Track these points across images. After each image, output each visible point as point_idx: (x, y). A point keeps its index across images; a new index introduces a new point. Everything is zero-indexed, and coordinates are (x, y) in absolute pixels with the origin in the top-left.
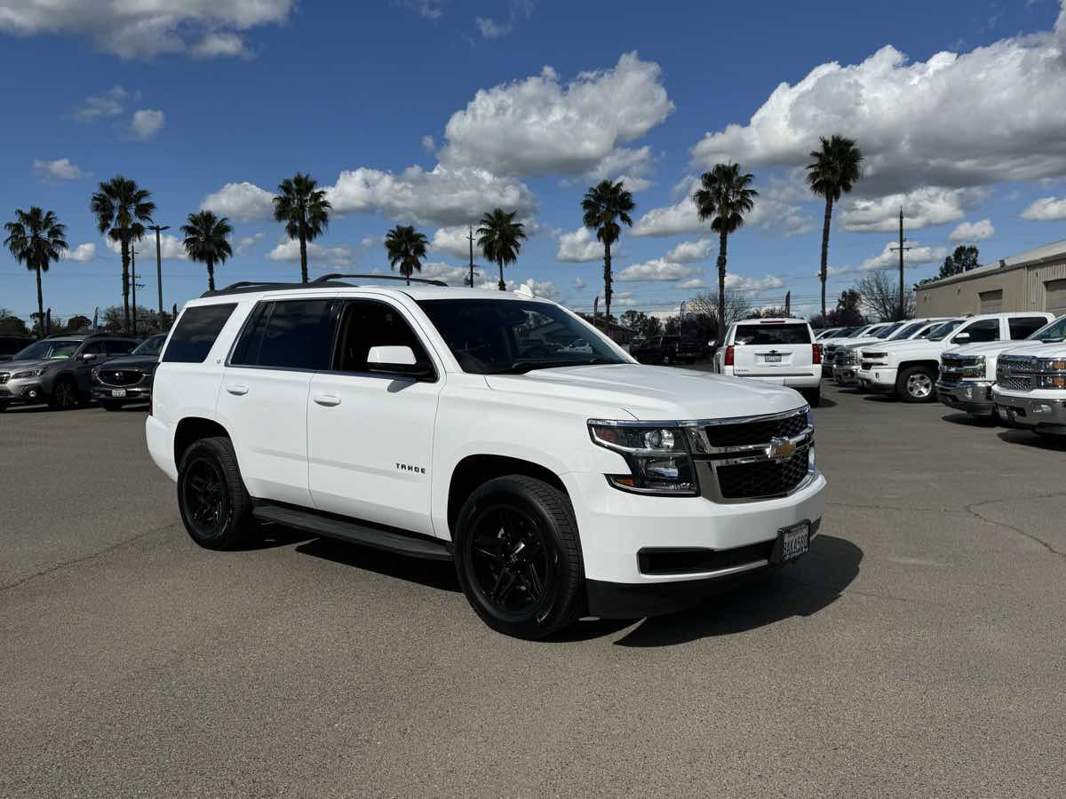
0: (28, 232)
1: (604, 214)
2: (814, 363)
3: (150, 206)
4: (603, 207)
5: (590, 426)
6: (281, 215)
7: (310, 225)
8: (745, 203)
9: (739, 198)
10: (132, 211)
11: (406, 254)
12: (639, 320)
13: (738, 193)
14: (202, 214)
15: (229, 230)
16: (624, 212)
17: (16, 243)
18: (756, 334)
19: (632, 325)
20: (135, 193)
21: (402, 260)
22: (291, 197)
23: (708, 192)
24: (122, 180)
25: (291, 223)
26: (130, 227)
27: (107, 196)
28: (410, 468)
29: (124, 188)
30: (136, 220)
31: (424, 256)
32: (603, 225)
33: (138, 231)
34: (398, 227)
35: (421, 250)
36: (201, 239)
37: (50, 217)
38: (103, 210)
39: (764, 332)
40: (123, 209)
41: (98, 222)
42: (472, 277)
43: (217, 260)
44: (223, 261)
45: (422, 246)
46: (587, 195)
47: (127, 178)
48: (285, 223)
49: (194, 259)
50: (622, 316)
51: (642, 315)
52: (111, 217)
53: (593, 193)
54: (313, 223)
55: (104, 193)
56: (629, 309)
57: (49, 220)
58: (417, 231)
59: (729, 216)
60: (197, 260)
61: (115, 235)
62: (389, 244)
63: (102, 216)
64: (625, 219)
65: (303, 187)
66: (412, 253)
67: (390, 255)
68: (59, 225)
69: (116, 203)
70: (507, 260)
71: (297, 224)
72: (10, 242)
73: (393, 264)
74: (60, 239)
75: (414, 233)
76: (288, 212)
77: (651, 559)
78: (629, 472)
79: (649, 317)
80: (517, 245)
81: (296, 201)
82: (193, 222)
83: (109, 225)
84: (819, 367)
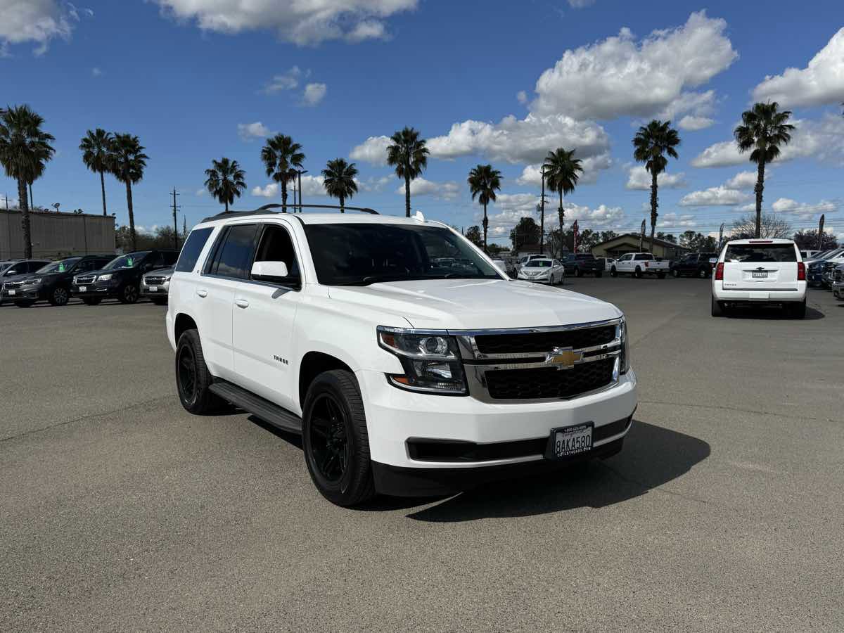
0: (220, 176)
1: (653, 149)
2: (799, 279)
3: (301, 156)
4: (652, 143)
5: (379, 332)
6: (392, 160)
7: (413, 167)
8: (783, 136)
9: (776, 132)
10: (289, 160)
11: (484, 187)
12: (696, 239)
13: (776, 127)
14: (337, 161)
15: (355, 173)
16: (670, 146)
17: (212, 184)
18: (750, 252)
19: (690, 244)
20: (291, 146)
21: (481, 193)
22: (400, 146)
23: (748, 128)
24: (283, 136)
25: (400, 165)
26: (287, 171)
27: (272, 149)
28: (281, 360)
29: (284, 142)
30: (292, 166)
31: (499, 188)
32: (651, 159)
33: (293, 174)
34: (478, 166)
35: (496, 184)
36: (336, 180)
37: (235, 164)
38: (269, 159)
39: (758, 251)
40: (283, 158)
41: (266, 169)
42: (543, 205)
43: (346, 196)
44: (351, 196)
45: (497, 181)
46: (638, 134)
47: (286, 135)
48: (395, 166)
49: (331, 195)
50: (681, 236)
51: (699, 235)
52: (274, 164)
53: (643, 132)
54: (415, 166)
55: (270, 146)
56: (687, 230)
57: (233, 167)
58: (493, 169)
59: (767, 149)
60: (333, 195)
61: (277, 178)
62: (471, 180)
63: (269, 164)
64: (671, 152)
65: (408, 138)
66: (489, 187)
67: (472, 189)
68: (240, 171)
69: (278, 153)
70: (566, 190)
71: (404, 167)
72: (208, 184)
73: (474, 195)
74: (241, 181)
75: (491, 171)
76: (397, 158)
77: (418, 447)
78: (403, 372)
79: (706, 237)
80: (575, 178)
81: (403, 149)
82: (330, 167)
83: (273, 171)
84: (804, 283)
